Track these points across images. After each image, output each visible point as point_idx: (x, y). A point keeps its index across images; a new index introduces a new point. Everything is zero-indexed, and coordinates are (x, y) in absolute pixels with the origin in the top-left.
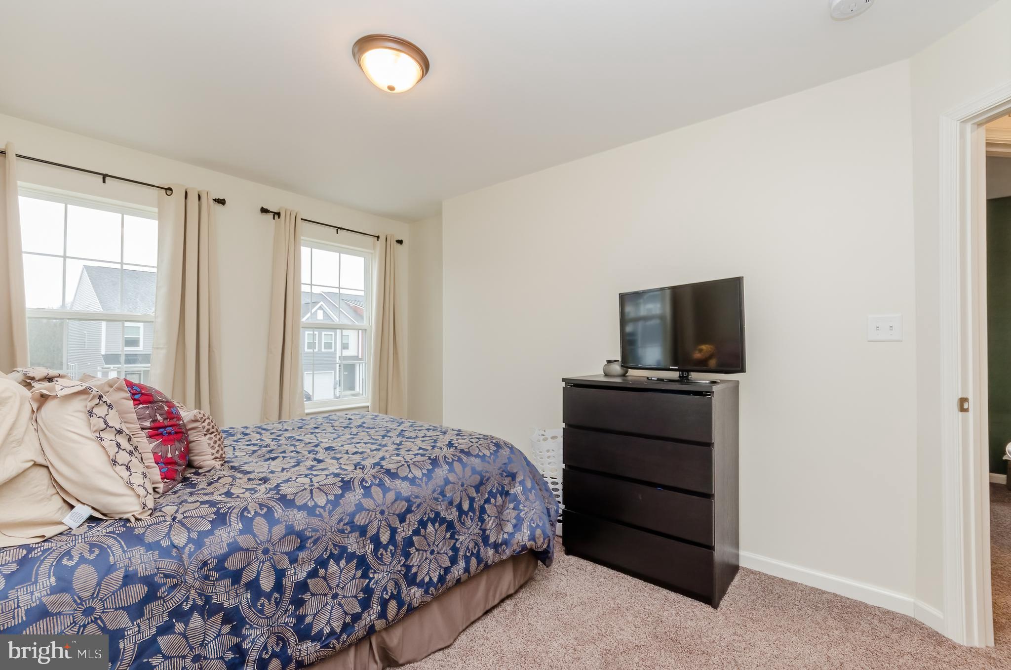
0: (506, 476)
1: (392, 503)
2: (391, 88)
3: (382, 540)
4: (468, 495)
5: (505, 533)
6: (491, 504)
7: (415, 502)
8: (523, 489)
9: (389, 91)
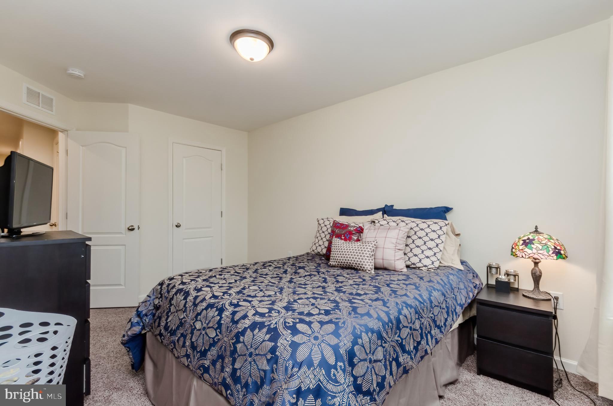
2: (252, 59)
9: (251, 61)
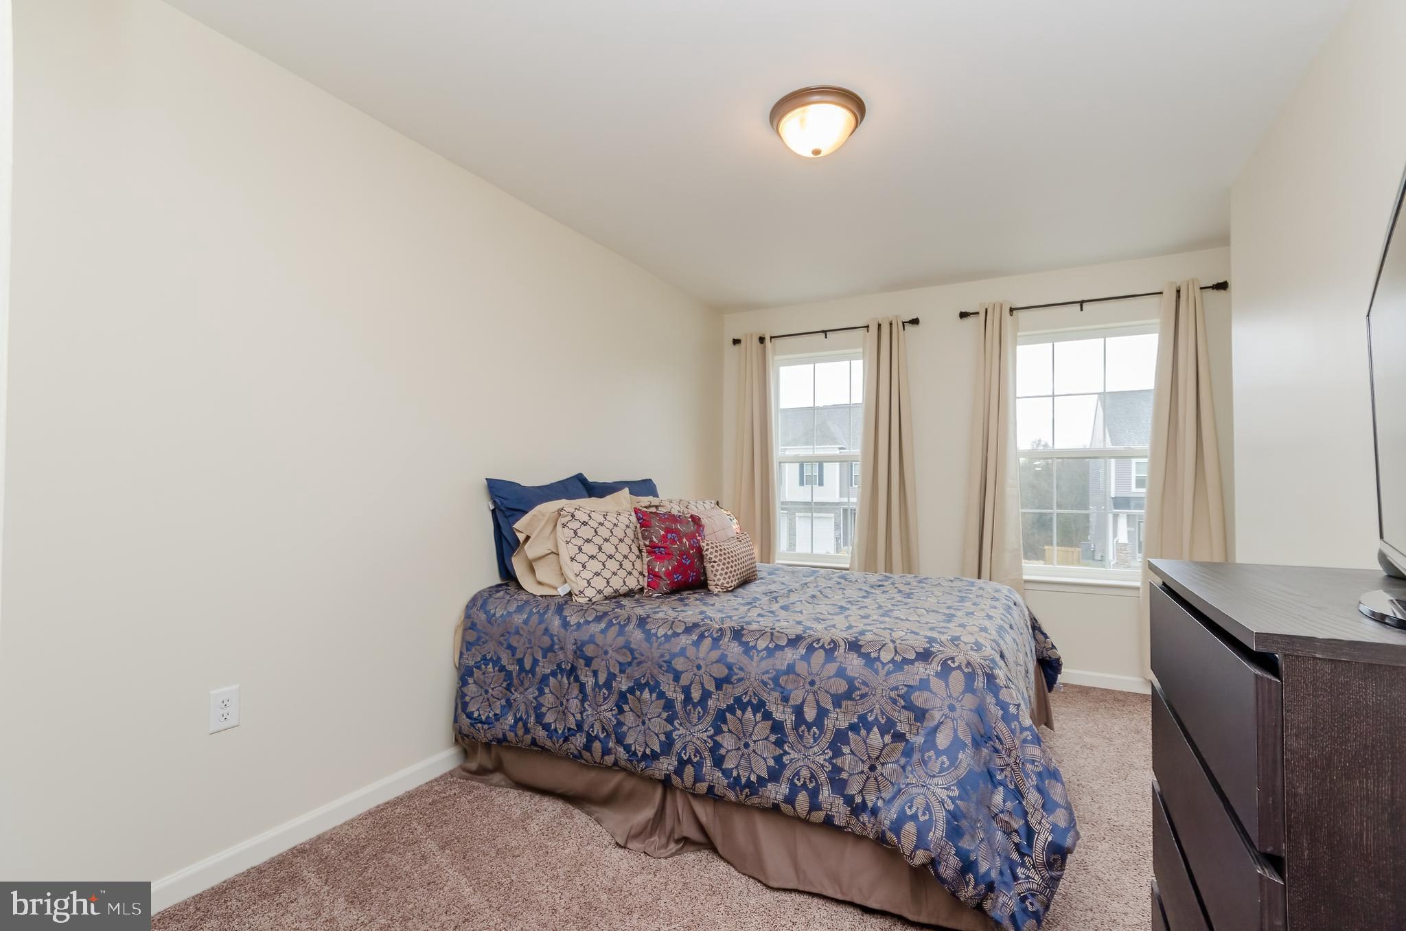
0: (903, 707)
1: (713, 663)
3: (693, 695)
4: (817, 702)
5: (881, 797)
6: (859, 735)
7: (737, 674)
8: (924, 742)
